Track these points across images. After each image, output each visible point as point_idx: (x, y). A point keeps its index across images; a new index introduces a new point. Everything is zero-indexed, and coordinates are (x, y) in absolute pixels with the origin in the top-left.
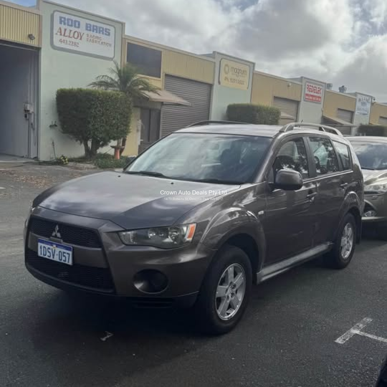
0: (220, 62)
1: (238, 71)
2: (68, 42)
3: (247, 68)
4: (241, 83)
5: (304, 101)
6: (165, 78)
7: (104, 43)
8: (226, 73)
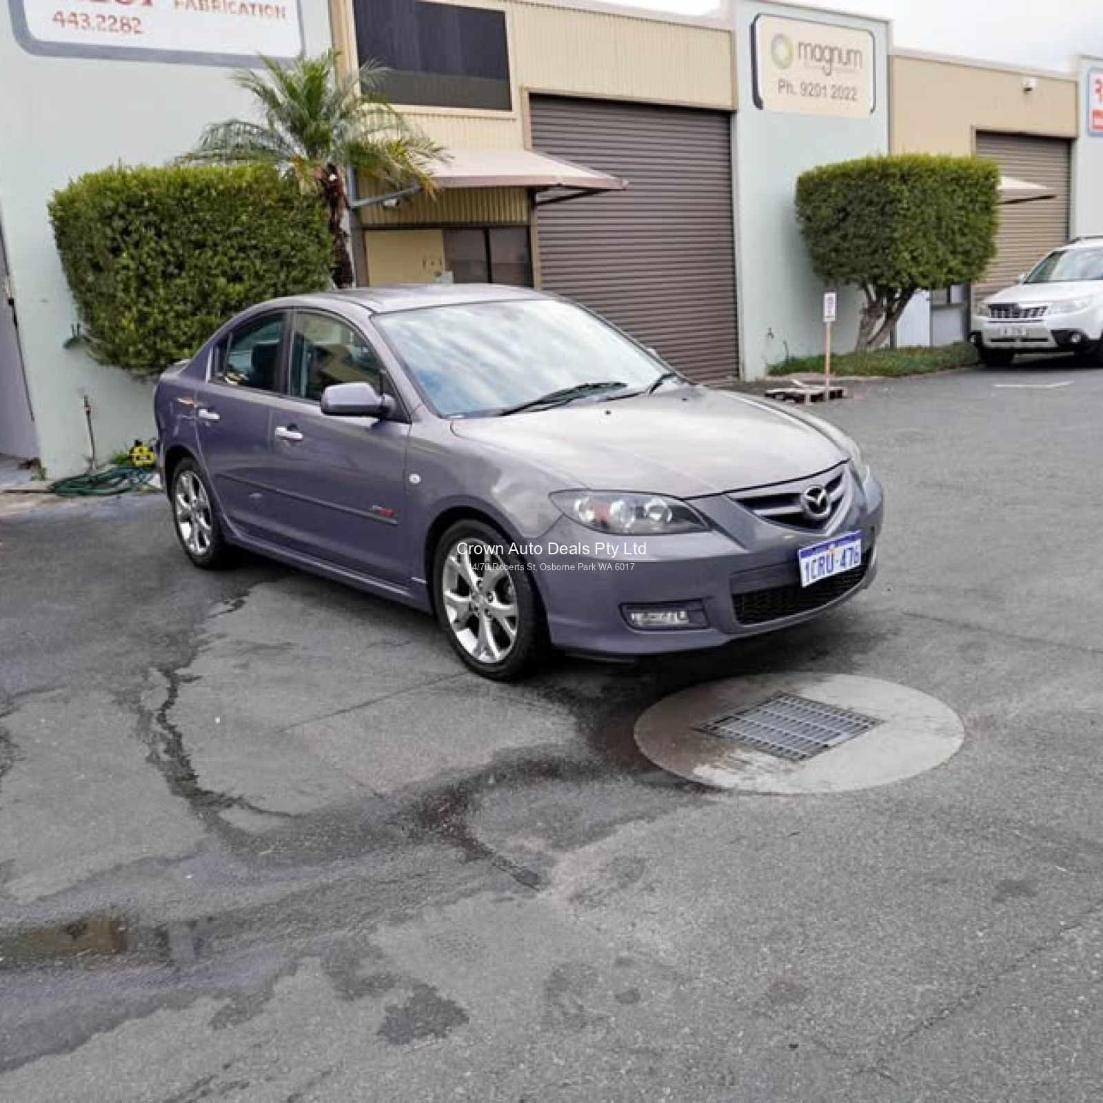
0: (753, 27)
1: (827, 56)
2: (94, 22)
3: (861, 42)
4: (845, 94)
5: (1091, 135)
6: (532, 109)
7: (253, 6)
8: (783, 66)
